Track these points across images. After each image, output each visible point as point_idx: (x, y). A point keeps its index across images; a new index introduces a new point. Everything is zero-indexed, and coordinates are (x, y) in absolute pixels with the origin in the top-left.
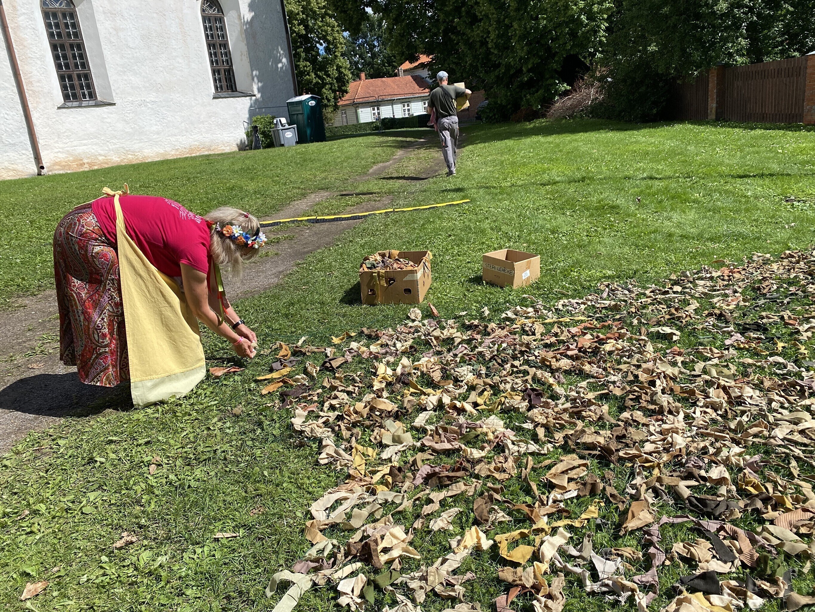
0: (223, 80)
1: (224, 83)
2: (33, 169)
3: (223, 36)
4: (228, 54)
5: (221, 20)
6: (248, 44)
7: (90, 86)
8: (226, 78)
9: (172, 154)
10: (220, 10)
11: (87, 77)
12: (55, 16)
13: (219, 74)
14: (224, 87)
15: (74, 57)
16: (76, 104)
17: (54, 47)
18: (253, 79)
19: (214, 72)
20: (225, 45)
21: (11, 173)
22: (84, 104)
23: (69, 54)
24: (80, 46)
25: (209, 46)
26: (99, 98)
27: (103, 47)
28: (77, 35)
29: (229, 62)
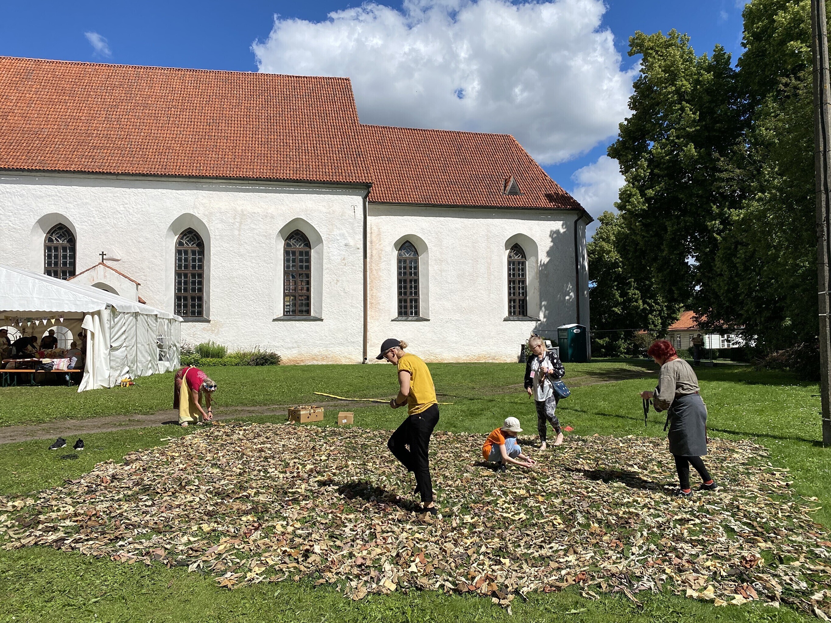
0: (517, 306)
1: (517, 310)
2: (361, 359)
3: (523, 275)
4: (524, 288)
5: (523, 264)
6: (540, 282)
7: (417, 307)
8: (519, 306)
9: (463, 359)
10: (524, 256)
11: (417, 301)
12: (405, 261)
13: (514, 302)
14: (517, 312)
15: (411, 287)
16: (404, 318)
17: (399, 281)
18: (541, 308)
19: (510, 301)
20: (524, 282)
21: (347, 360)
22: (410, 318)
23: (408, 286)
24: (416, 281)
25: (509, 282)
26: (421, 316)
27: (430, 282)
28: (416, 274)
29: (525, 294)
